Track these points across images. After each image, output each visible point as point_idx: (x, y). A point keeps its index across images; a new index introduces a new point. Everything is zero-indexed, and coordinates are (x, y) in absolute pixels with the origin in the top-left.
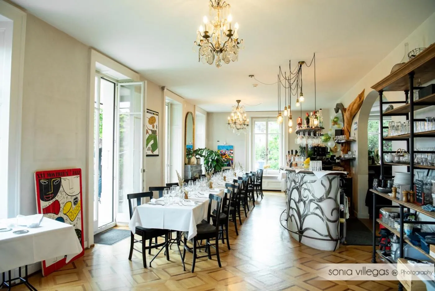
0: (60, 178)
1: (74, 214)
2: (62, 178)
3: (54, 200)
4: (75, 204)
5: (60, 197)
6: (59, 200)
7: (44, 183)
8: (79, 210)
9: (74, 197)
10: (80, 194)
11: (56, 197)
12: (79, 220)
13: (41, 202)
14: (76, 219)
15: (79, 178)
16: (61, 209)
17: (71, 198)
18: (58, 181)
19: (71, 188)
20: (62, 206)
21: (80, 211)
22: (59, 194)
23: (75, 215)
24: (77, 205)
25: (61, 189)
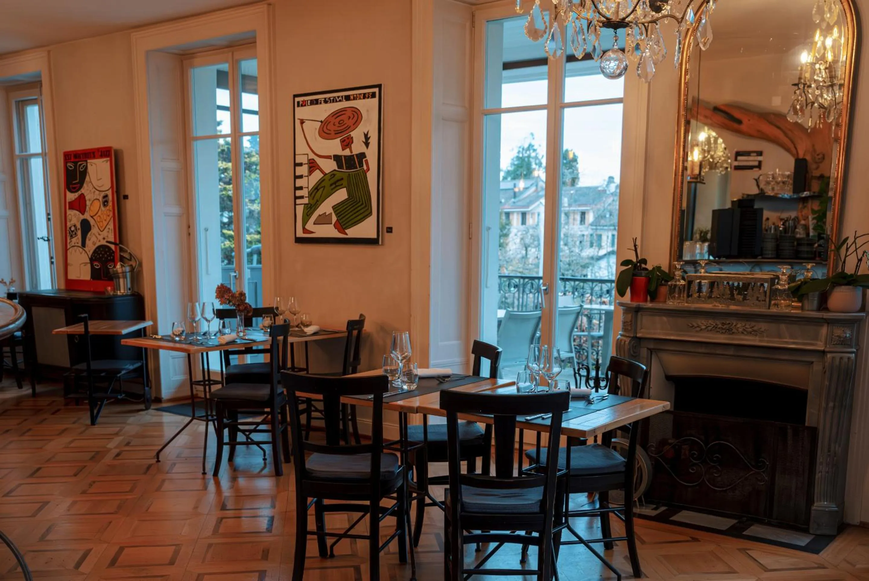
0: (86, 161)
1: (104, 221)
2: (89, 161)
3: (80, 193)
4: (105, 205)
5: (86, 190)
6: (85, 195)
7: (71, 167)
8: (110, 216)
9: (103, 194)
10: (110, 190)
11: (82, 190)
12: (110, 231)
13: (68, 193)
14: (106, 230)
15: (109, 163)
16: (87, 208)
17: (99, 195)
18: (83, 166)
19: (99, 178)
20: (88, 203)
21: (112, 219)
22: (85, 185)
23: (105, 223)
24: (108, 207)
25: (87, 179)
